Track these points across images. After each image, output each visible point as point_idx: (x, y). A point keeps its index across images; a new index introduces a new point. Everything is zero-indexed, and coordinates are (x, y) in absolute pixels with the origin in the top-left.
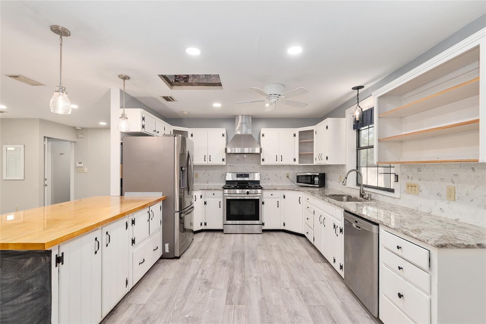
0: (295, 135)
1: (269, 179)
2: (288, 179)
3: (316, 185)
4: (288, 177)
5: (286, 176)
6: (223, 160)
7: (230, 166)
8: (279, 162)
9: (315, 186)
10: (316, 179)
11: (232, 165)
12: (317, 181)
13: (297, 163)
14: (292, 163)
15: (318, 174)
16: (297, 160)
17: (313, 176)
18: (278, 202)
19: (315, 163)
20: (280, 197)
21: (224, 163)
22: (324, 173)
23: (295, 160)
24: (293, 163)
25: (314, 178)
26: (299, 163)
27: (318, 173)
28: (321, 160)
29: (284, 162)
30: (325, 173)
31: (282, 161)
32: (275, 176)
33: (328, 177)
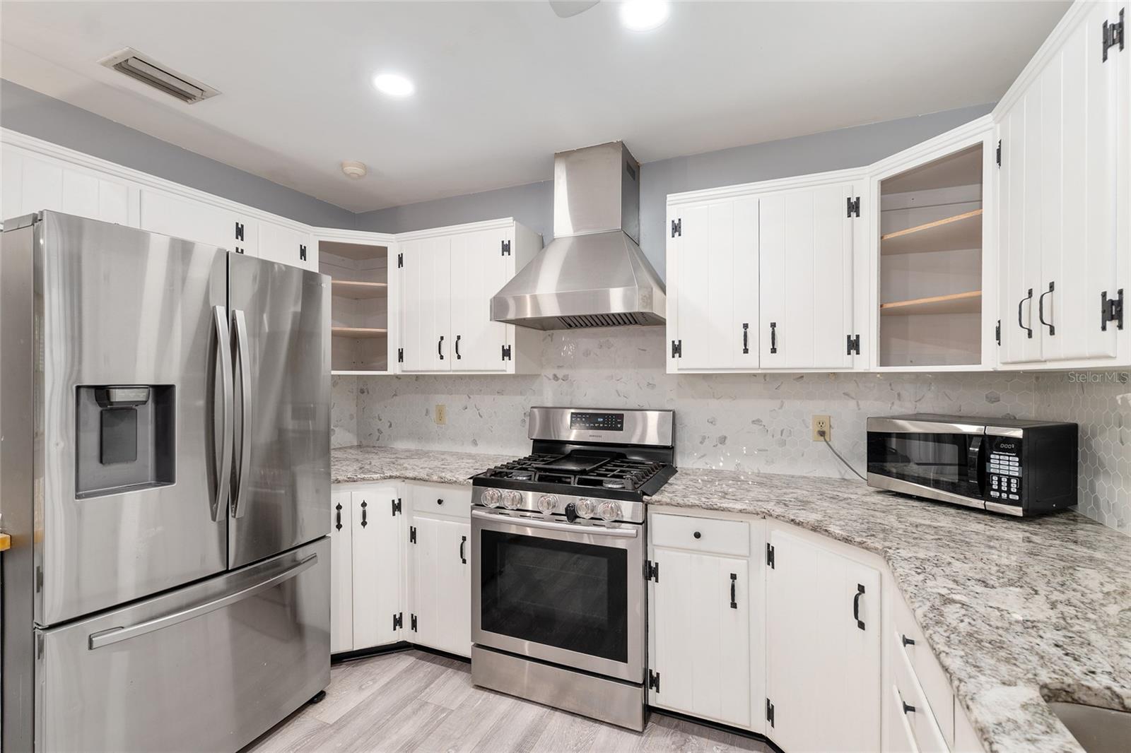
0: (854, 207)
1: (723, 440)
2: (822, 445)
3: (999, 500)
4: (822, 434)
5: (813, 429)
6: (506, 353)
7: (556, 378)
8: (760, 360)
9: (991, 506)
10: (1004, 466)
11: (560, 373)
12: (1009, 478)
13: (868, 361)
14: (838, 360)
15: (1018, 433)
16: (870, 344)
17: (977, 442)
18: (733, 577)
19: (991, 359)
20: (746, 552)
21: (509, 367)
22: (1069, 420)
23: (853, 345)
24: (841, 361)
25: (984, 458)
26: (882, 364)
27: (1014, 426)
28: (1040, 331)
29: (788, 360)
30: (1074, 428)
31: (774, 350)
32: (756, 427)
33: (1102, 453)
